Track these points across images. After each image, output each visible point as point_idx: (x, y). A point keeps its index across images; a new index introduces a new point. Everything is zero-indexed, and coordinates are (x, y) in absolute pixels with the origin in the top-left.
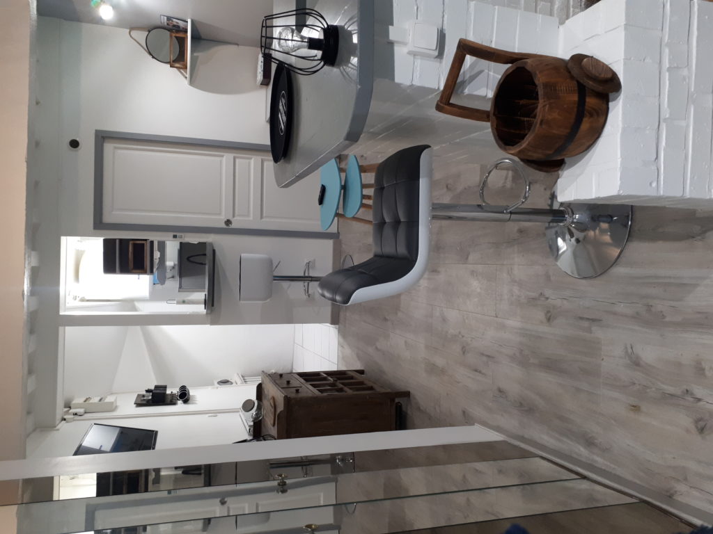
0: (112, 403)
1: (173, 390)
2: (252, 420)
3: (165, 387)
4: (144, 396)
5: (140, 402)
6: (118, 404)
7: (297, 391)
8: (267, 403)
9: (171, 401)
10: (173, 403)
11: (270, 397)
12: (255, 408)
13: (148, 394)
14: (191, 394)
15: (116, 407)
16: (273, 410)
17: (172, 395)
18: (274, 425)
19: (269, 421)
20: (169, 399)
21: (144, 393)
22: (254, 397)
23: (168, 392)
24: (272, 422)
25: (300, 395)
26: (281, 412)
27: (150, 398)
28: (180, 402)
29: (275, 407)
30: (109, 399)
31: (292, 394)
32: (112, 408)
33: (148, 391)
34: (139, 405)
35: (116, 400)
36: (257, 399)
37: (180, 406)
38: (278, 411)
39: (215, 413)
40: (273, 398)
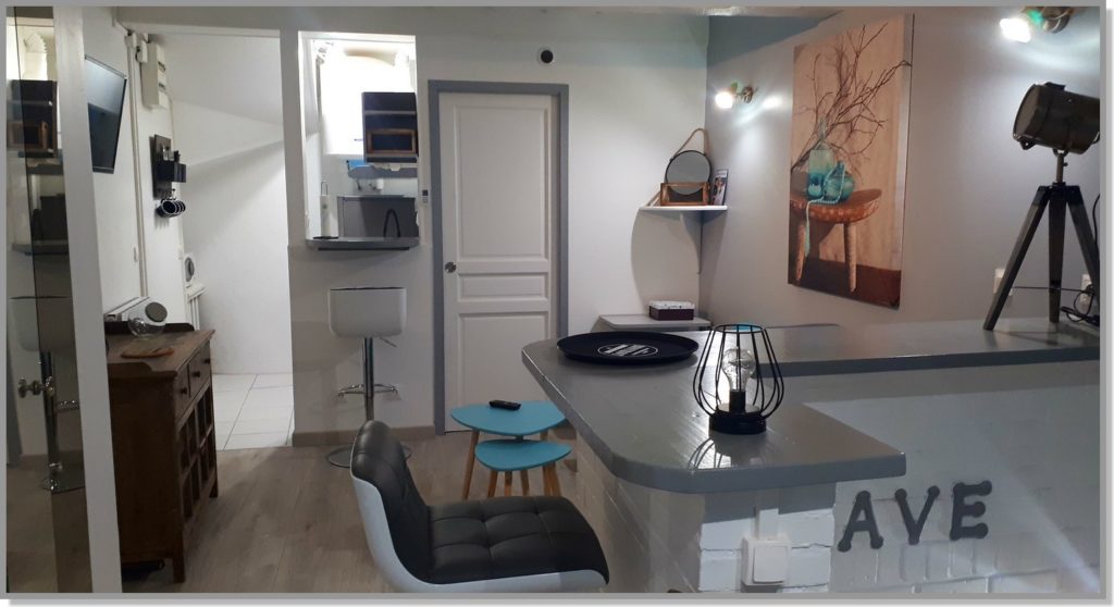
0: (157, 102)
1: (177, 191)
2: (132, 319)
3: (182, 179)
4: (168, 148)
5: (158, 142)
6: (154, 111)
7: (184, 391)
8: (160, 342)
9: (160, 190)
10: (156, 193)
11: (172, 347)
12: (152, 323)
13: (172, 155)
14: (171, 219)
15: (150, 108)
16: (150, 353)
17: (170, 191)
18: (124, 356)
19: (132, 348)
20: (163, 186)
21: (173, 149)
22: (169, 320)
23: (175, 185)
24: (130, 353)
25: (177, 397)
26: (148, 368)
27: (166, 159)
28: (158, 203)
29: (156, 356)
30: (163, 99)
31: (177, 385)
32: (149, 101)
33: (176, 155)
34: (154, 141)
35: (162, 108)
36: (167, 325)
37: (151, 204)
38: (150, 363)
39: (141, 258)
40: (170, 353)
